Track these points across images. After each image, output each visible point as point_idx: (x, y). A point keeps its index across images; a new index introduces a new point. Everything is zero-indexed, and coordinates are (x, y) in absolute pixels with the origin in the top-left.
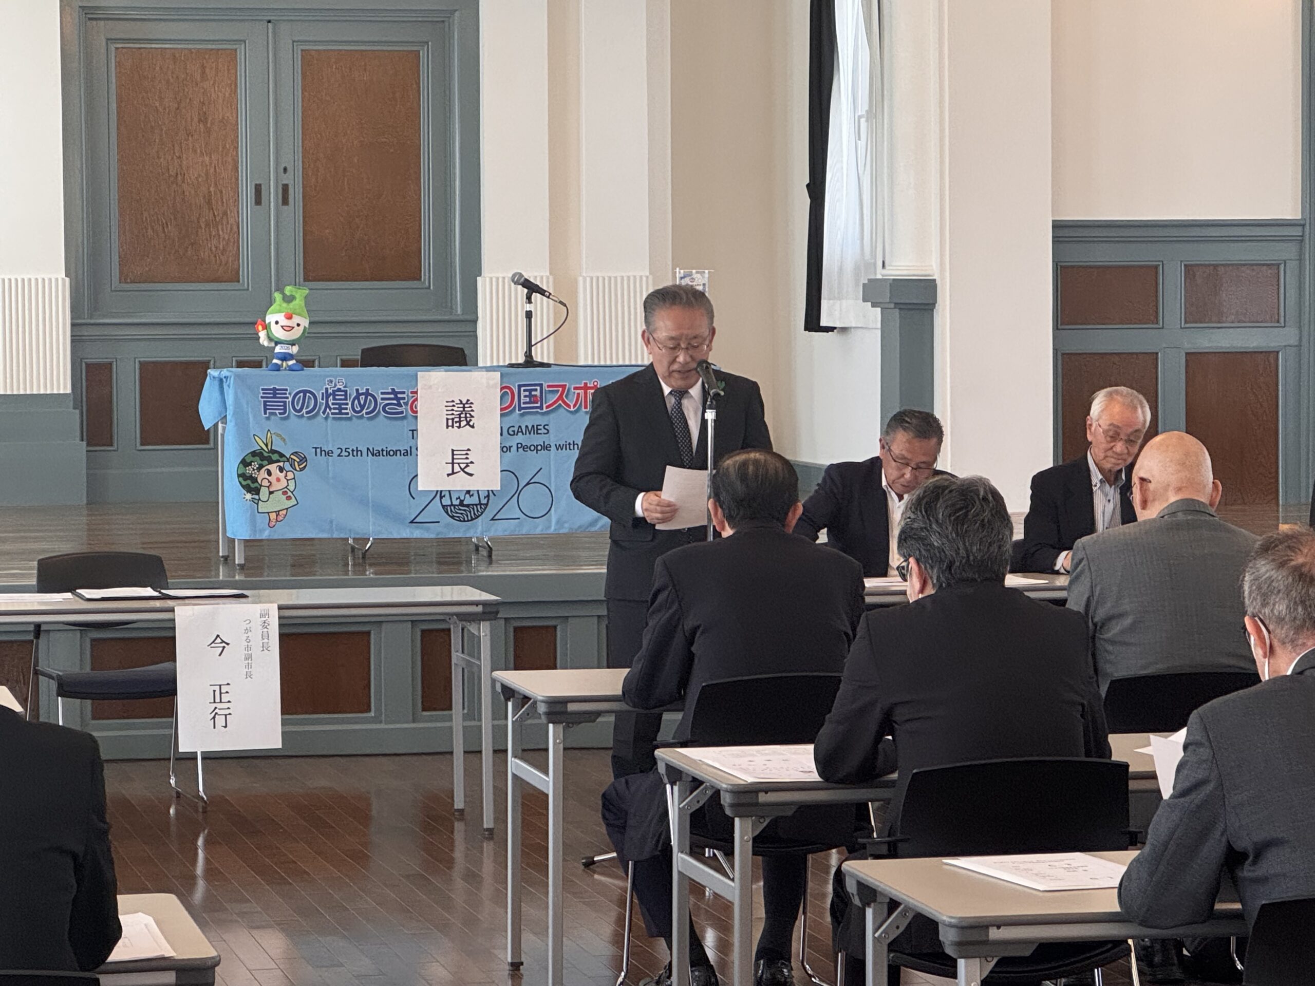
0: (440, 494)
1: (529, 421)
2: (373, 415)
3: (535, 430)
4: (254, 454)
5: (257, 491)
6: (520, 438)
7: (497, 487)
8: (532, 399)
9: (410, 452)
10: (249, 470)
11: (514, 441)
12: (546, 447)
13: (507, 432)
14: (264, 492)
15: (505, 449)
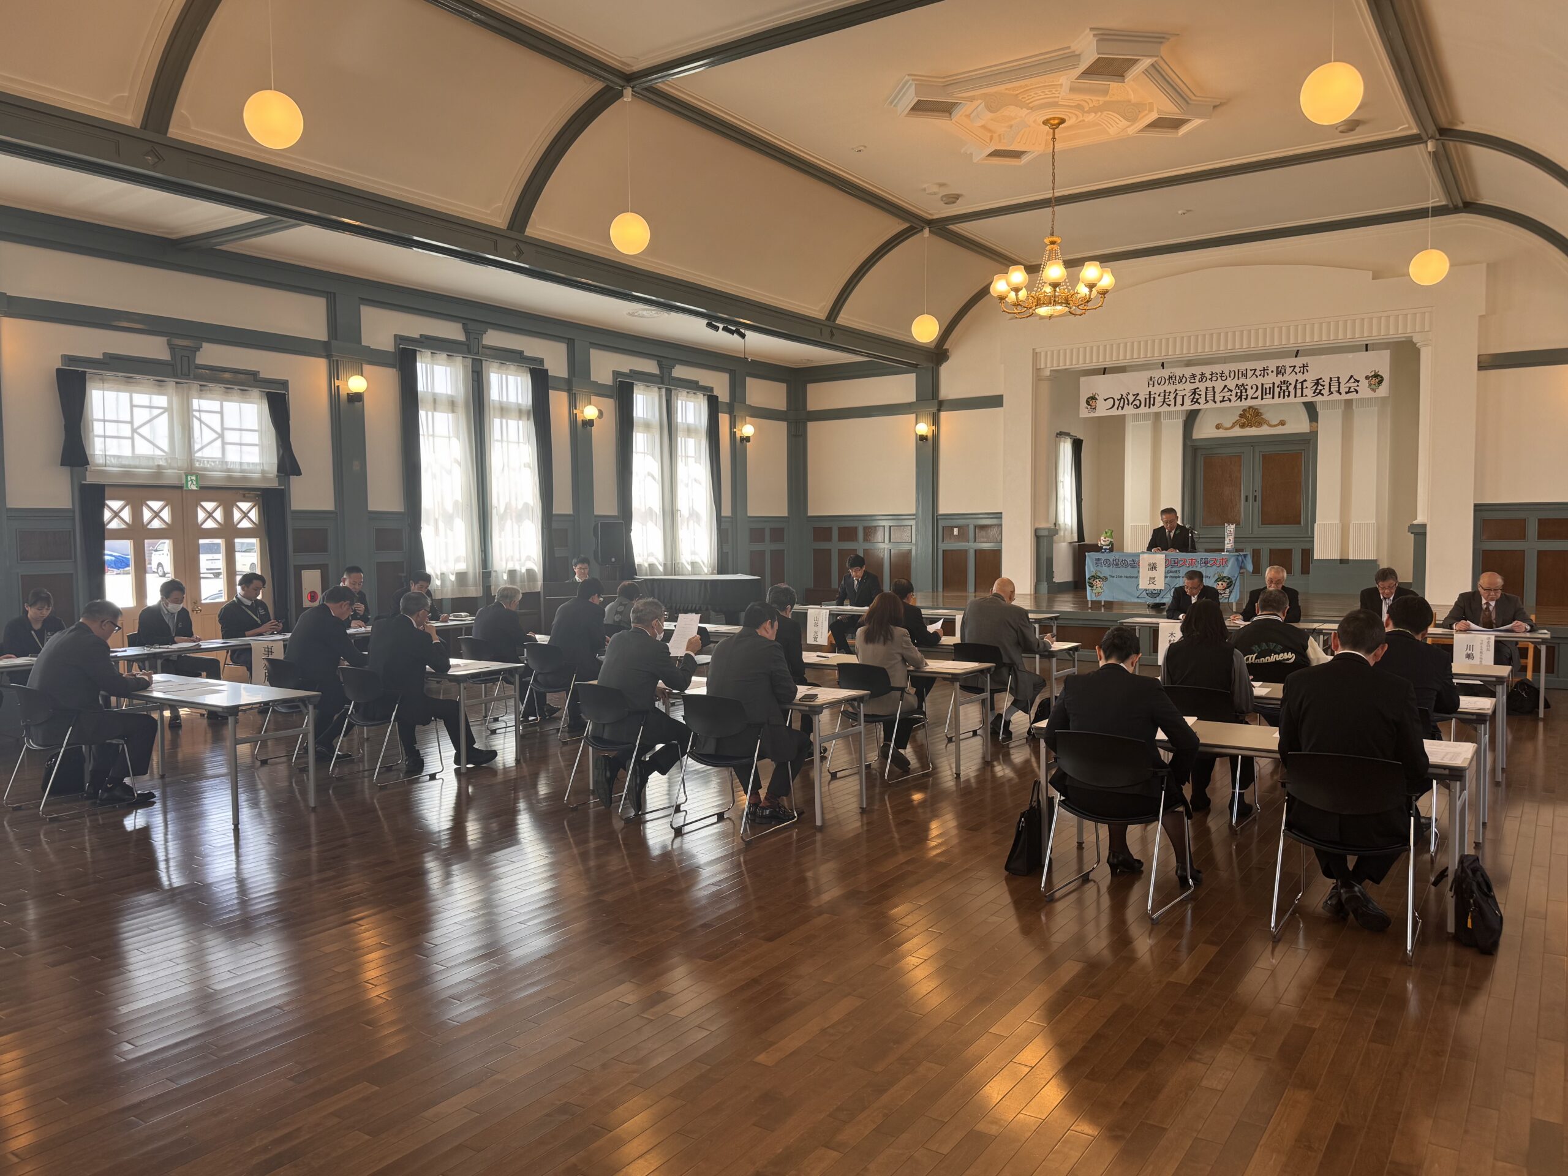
0: (1146, 590)
1: (1174, 569)
2: (1127, 566)
3: (1176, 572)
4: (1092, 576)
5: (1092, 587)
6: (1171, 574)
7: (1163, 588)
8: (1175, 563)
9: (1137, 577)
10: (1090, 581)
11: (1169, 575)
12: (1179, 577)
13: (1167, 572)
14: (1095, 587)
15: (1166, 577)
